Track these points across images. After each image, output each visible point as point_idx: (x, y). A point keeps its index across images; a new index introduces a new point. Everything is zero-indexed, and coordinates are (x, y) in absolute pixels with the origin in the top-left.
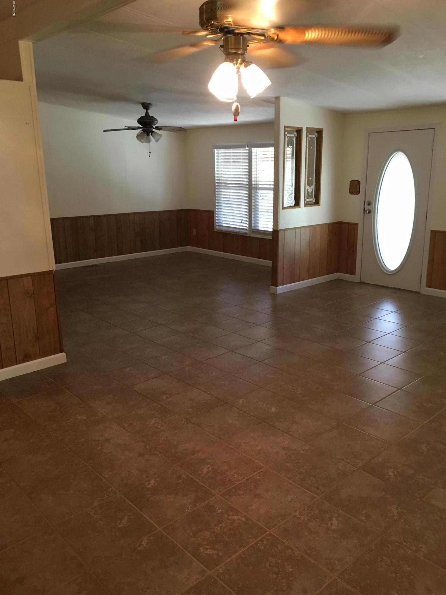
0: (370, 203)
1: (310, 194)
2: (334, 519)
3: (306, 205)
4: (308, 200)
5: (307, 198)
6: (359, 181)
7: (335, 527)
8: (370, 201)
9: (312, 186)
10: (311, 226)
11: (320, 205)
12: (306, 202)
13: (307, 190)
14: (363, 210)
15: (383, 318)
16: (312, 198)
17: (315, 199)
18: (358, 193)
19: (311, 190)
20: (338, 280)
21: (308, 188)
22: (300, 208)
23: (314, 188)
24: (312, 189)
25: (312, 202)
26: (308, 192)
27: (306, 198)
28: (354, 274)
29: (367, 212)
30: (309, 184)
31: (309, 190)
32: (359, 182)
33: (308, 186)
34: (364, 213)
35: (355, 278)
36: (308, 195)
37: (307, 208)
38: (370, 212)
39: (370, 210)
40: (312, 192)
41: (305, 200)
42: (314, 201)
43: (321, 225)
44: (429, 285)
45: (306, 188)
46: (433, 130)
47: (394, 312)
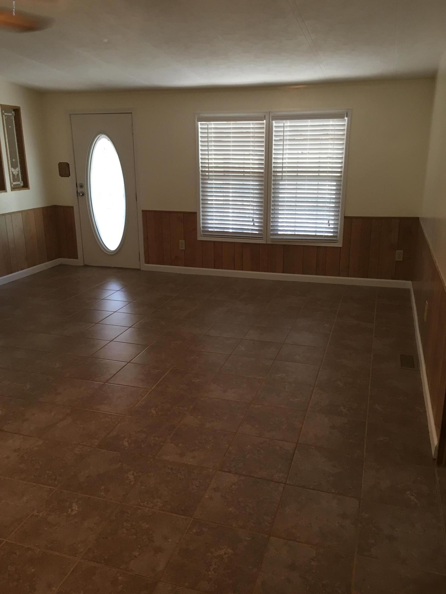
0: (82, 185)
1: (16, 177)
2: (74, 504)
3: (13, 188)
4: (14, 183)
5: (14, 181)
6: (67, 163)
7: (75, 512)
8: (81, 183)
9: (18, 168)
10: (22, 211)
11: (29, 189)
12: (13, 186)
13: (12, 173)
14: (76, 192)
15: (108, 298)
16: (19, 181)
17: (22, 182)
18: (68, 175)
19: (17, 173)
20: (61, 265)
21: (13, 170)
22: (6, 192)
23: (20, 170)
24: (17, 171)
25: (19, 186)
26: (13, 175)
27: (12, 181)
28: (77, 258)
29: (80, 194)
30: (14, 166)
31: (14, 173)
32: (68, 165)
33: (12, 169)
34: (78, 196)
35: (78, 262)
36: (14, 178)
37: (14, 192)
38: (83, 195)
39: (83, 192)
40: (18, 175)
41: (11, 184)
42: (22, 184)
43: (34, 210)
44: (147, 262)
45: (11, 170)
46: (130, 114)
47: (119, 290)
